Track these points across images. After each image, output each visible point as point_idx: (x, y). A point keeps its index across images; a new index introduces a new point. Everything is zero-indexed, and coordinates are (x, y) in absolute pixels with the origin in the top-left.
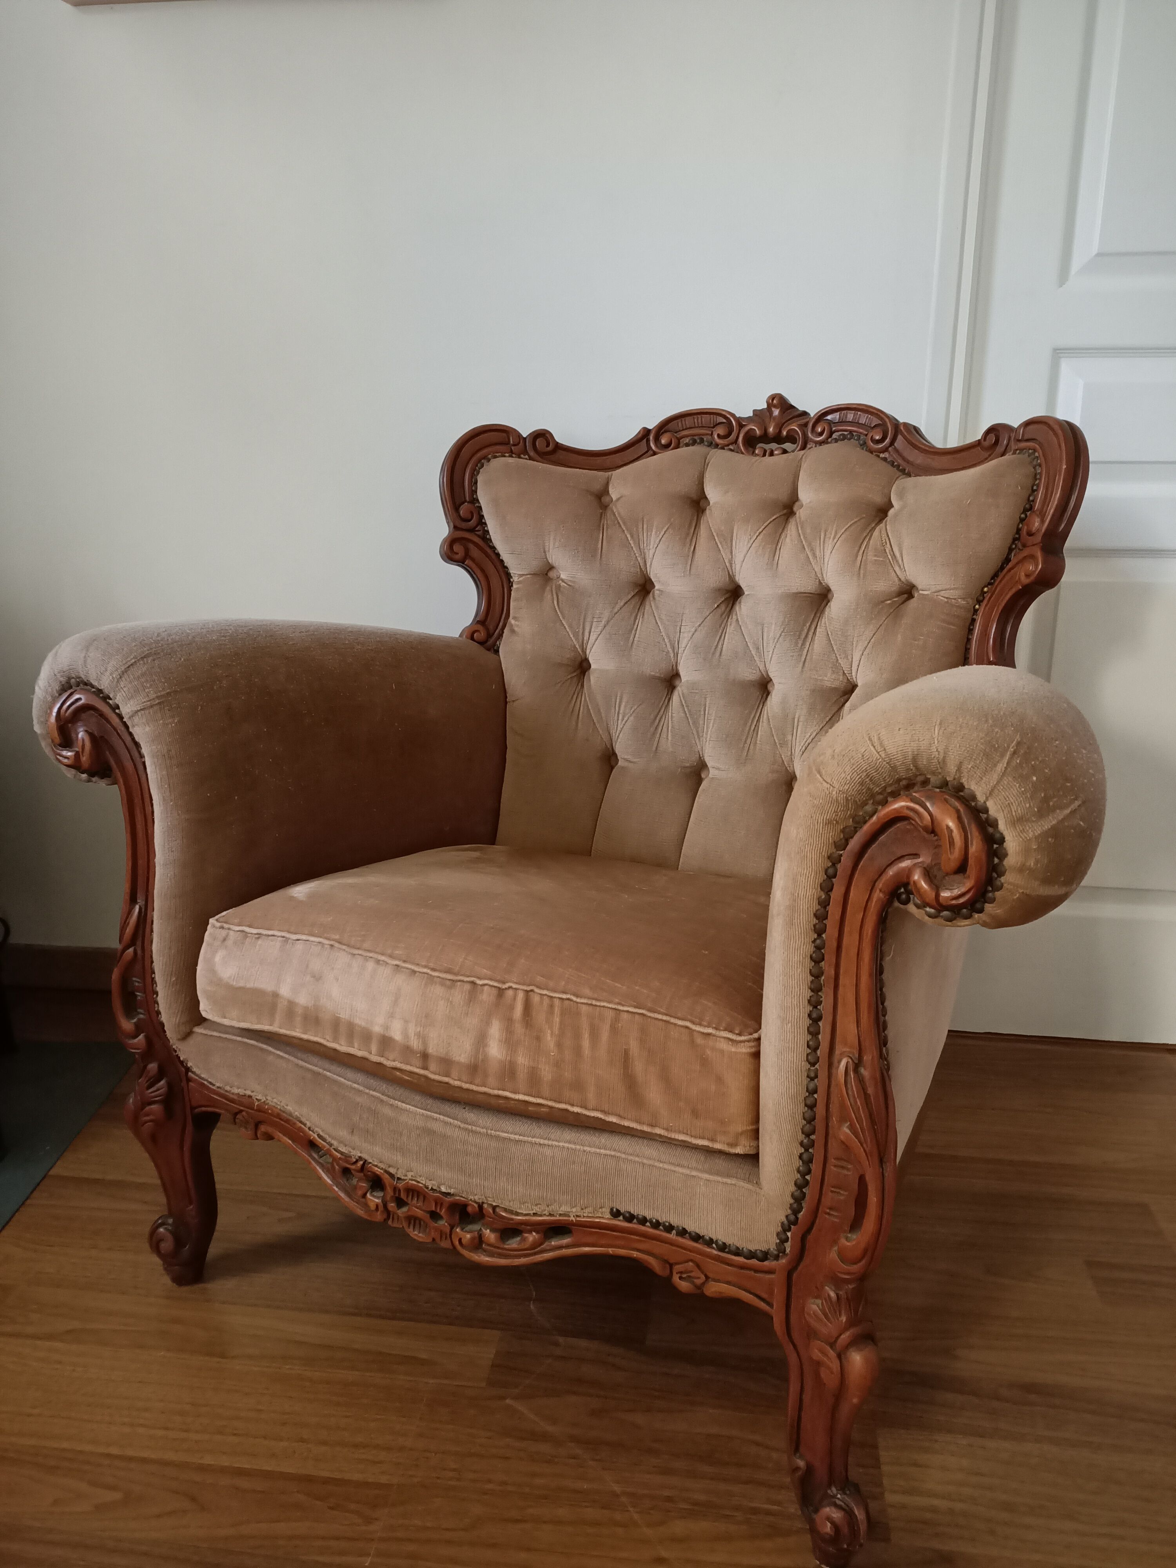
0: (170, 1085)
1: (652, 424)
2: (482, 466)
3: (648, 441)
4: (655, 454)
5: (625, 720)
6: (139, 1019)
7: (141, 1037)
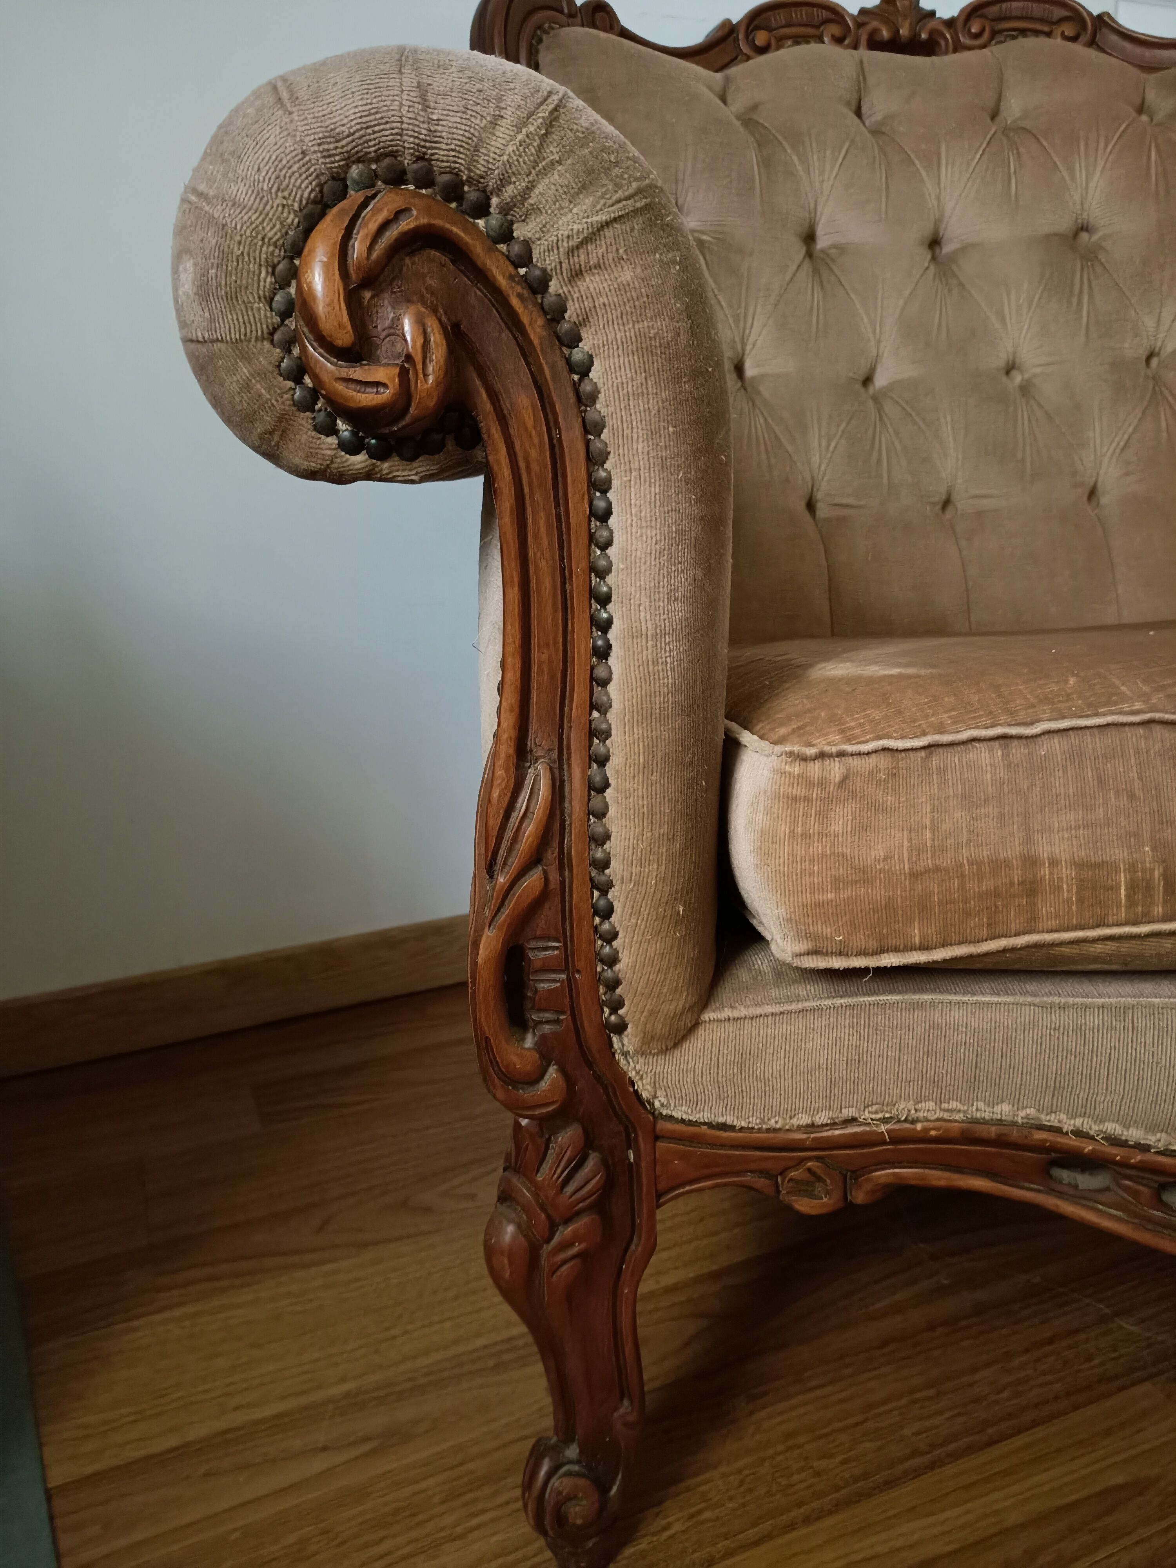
0: (606, 1165)
1: (736, 16)
2: (540, 41)
3: (736, 40)
4: (748, 58)
5: (831, 449)
6: (543, 1037)
7: (552, 1072)
